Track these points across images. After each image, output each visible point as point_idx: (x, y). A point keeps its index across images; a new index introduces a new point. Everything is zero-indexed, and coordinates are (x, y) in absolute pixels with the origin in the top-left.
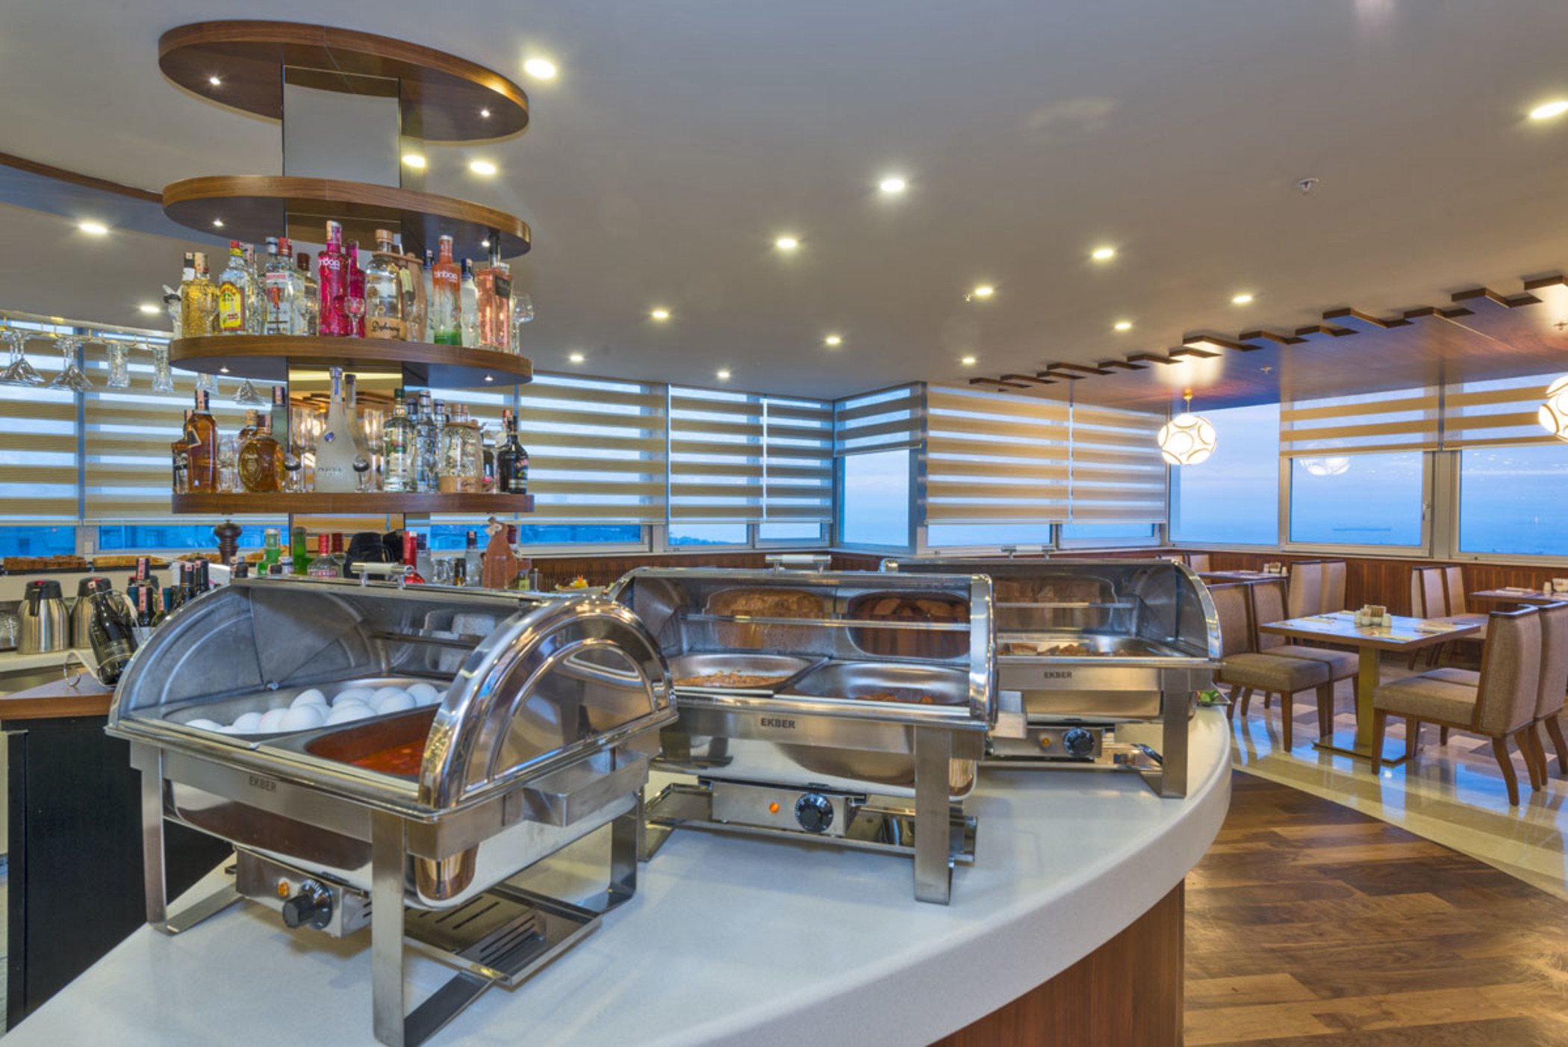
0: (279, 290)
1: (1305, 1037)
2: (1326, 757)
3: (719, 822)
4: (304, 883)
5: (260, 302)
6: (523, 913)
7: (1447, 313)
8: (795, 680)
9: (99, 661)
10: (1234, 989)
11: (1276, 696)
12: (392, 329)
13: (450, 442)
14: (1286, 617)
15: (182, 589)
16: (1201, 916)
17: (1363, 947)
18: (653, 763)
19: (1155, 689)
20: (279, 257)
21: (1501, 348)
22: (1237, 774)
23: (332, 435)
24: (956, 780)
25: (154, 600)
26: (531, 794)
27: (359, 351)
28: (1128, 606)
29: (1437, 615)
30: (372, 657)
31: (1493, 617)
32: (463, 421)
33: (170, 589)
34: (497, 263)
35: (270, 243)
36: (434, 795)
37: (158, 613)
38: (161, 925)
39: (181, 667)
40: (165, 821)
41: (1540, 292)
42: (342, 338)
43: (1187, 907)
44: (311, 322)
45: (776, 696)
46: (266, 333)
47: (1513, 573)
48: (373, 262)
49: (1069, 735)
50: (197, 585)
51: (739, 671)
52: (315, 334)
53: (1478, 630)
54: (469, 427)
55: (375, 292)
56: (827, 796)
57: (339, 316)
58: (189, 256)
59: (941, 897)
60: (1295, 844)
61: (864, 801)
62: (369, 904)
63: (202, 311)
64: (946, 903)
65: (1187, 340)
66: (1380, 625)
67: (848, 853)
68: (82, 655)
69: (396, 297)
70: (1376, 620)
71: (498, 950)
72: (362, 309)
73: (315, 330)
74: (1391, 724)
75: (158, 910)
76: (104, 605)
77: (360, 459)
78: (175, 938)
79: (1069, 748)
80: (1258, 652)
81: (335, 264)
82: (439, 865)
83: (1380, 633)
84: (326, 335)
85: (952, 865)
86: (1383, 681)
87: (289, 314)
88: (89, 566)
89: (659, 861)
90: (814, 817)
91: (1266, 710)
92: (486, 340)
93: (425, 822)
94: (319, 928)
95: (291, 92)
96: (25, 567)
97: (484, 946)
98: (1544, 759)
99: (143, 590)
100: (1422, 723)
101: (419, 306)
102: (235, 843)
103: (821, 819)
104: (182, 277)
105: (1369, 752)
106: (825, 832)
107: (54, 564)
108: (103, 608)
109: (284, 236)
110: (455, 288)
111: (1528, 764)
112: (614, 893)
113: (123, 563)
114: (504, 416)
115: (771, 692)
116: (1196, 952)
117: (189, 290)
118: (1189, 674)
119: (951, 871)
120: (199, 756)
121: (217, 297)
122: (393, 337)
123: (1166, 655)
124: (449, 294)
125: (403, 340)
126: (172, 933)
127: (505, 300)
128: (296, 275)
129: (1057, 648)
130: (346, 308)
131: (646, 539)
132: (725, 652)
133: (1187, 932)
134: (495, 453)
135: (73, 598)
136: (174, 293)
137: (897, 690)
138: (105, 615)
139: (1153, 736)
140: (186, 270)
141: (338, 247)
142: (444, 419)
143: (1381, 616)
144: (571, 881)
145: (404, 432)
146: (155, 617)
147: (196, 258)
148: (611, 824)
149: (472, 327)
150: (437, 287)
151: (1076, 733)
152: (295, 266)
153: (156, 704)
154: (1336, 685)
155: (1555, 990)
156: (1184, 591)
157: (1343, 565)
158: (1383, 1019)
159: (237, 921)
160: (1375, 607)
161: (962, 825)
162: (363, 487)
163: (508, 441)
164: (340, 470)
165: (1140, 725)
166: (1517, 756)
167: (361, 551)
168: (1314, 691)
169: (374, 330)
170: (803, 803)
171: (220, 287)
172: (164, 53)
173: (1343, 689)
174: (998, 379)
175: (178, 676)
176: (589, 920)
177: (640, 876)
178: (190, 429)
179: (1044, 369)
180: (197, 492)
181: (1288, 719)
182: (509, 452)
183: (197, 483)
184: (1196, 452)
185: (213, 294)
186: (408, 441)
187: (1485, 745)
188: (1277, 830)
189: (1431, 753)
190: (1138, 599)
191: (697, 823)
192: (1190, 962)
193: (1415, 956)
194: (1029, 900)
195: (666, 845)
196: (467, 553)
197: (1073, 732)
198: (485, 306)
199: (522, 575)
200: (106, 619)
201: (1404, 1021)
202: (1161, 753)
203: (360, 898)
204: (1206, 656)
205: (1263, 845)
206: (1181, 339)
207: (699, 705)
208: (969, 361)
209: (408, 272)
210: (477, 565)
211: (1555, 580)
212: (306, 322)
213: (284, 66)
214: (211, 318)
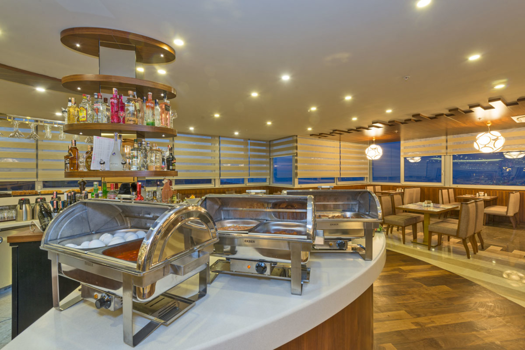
0: (98, 109)
1: (409, 329)
2: (415, 246)
3: (233, 271)
4: (103, 294)
5: (92, 113)
6: (172, 301)
7: (447, 115)
8: (255, 228)
9: (41, 224)
10: (388, 316)
11: (400, 228)
12: (133, 121)
13: (151, 155)
14: (403, 204)
15: (67, 201)
16: (379, 294)
17: (426, 302)
18: (212, 254)
19: (363, 228)
20: (98, 99)
21: (463, 125)
22: (388, 251)
23: (114, 153)
24: (303, 257)
25: (59, 205)
26: (173, 266)
27: (123, 127)
28: (355, 203)
29: (446, 203)
30: (125, 223)
31: (462, 204)
32: (156, 149)
33: (63, 201)
34: (166, 101)
35: (95, 95)
36: (141, 267)
37: (60, 209)
38: (58, 308)
39: (64, 228)
40: (59, 276)
41: (473, 109)
42: (118, 124)
43: (374, 291)
44: (108, 119)
45: (249, 233)
46: (94, 122)
47: (468, 190)
48: (127, 101)
49: (338, 242)
50: (72, 200)
51: (239, 225)
52: (109, 122)
53: (458, 207)
54: (158, 151)
55: (128, 110)
56: (264, 263)
57: (117, 117)
58: (70, 98)
59: (299, 293)
60: (406, 271)
61: (276, 264)
62: (122, 301)
63: (74, 116)
64: (301, 295)
65: (373, 123)
66: (430, 206)
67: (272, 280)
68: (36, 222)
69: (135, 111)
70: (429, 205)
71: (163, 313)
72: (124, 115)
73: (109, 121)
74: (434, 235)
75: (57, 303)
76: (43, 207)
77: (123, 161)
78: (62, 312)
79: (338, 246)
80: (395, 215)
81: (115, 101)
82: (143, 289)
83: (430, 209)
84: (113, 123)
85: (302, 283)
86: (431, 222)
87: (101, 116)
88: (38, 194)
89: (215, 284)
90: (261, 269)
91: (397, 232)
92: (162, 124)
93: (139, 276)
94: (107, 308)
95: (102, 49)
96: (19, 194)
97: (159, 312)
98: (477, 245)
99: (55, 202)
100: (442, 235)
101: (142, 114)
102: (81, 282)
103: (263, 270)
104: (67, 105)
105: (427, 244)
106: (264, 274)
107: (28, 193)
108: (42, 207)
109: (100, 93)
110: (153, 108)
111: (473, 247)
112: (200, 294)
113: (50, 192)
114: (168, 147)
115: (247, 232)
116: (377, 305)
117: (70, 109)
118: (373, 223)
119: (302, 285)
120: (69, 256)
121: (79, 111)
122: (134, 123)
123: (366, 218)
124: (151, 110)
125: (137, 124)
126: (61, 310)
127: (168, 112)
128: (103, 104)
129: (334, 216)
130: (119, 115)
131: (213, 183)
132: (235, 219)
133: (374, 299)
134: (165, 158)
135: (34, 204)
136: (65, 110)
137: (286, 230)
138: (43, 209)
139: (363, 242)
140: (69, 103)
141: (116, 96)
142: (150, 148)
143: (430, 204)
144: (187, 291)
145: (137, 152)
146: (59, 210)
147: (72, 99)
148: (199, 273)
149: (158, 120)
150: (147, 108)
151: (340, 242)
152: (103, 102)
153: (56, 239)
154: (418, 224)
155: (480, 313)
156: (371, 199)
157: (419, 188)
158: (432, 323)
159: (82, 306)
160: (428, 201)
161: (306, 270)
162: (124, 169)
163: (169, 155)
164: (117, 164)
165: (359, 239)
166: (469, 244)
167: (124, 189)
168: (411, 226)
169: (128, 121)
170: (257, 265)
171: (80, 108)
172: (62, 37)
173: (419, 225)
174: (319, 134)
175: (63, 230)
176: (192, 303)
177: (208, 289)
178: (70, 152)
179: (332, 131)
180: (72, 171)
181: (404, 234)
182: (170, 158)
183: (72, 168)
184: (376, 156)
185: (77, 110)
186: (138, 155)
187: (460, 241)
188: (401, 267)
189: (445, 243)
190: (358, 201)
191: (226, 272)
192: (376, 308)
193: (441, 304)
194: (325, 293)
195: (216, 279)
196: (157, 189)
197: (339, 241)
198: (162, 114)
199: (174, 195)
200: (43, 211)
201: (438, 324)
202: (365, 247)
203: (119, 299)
204: (377, 218)
205: (397, 272)
206: (372, 123)
207: (226, 236)
208: (310, 129)
209: (138, 103)
210: (160, 193)
211: (480, 192)
212: (106, 119)
213: (100, 41)
214: (77, 118)
